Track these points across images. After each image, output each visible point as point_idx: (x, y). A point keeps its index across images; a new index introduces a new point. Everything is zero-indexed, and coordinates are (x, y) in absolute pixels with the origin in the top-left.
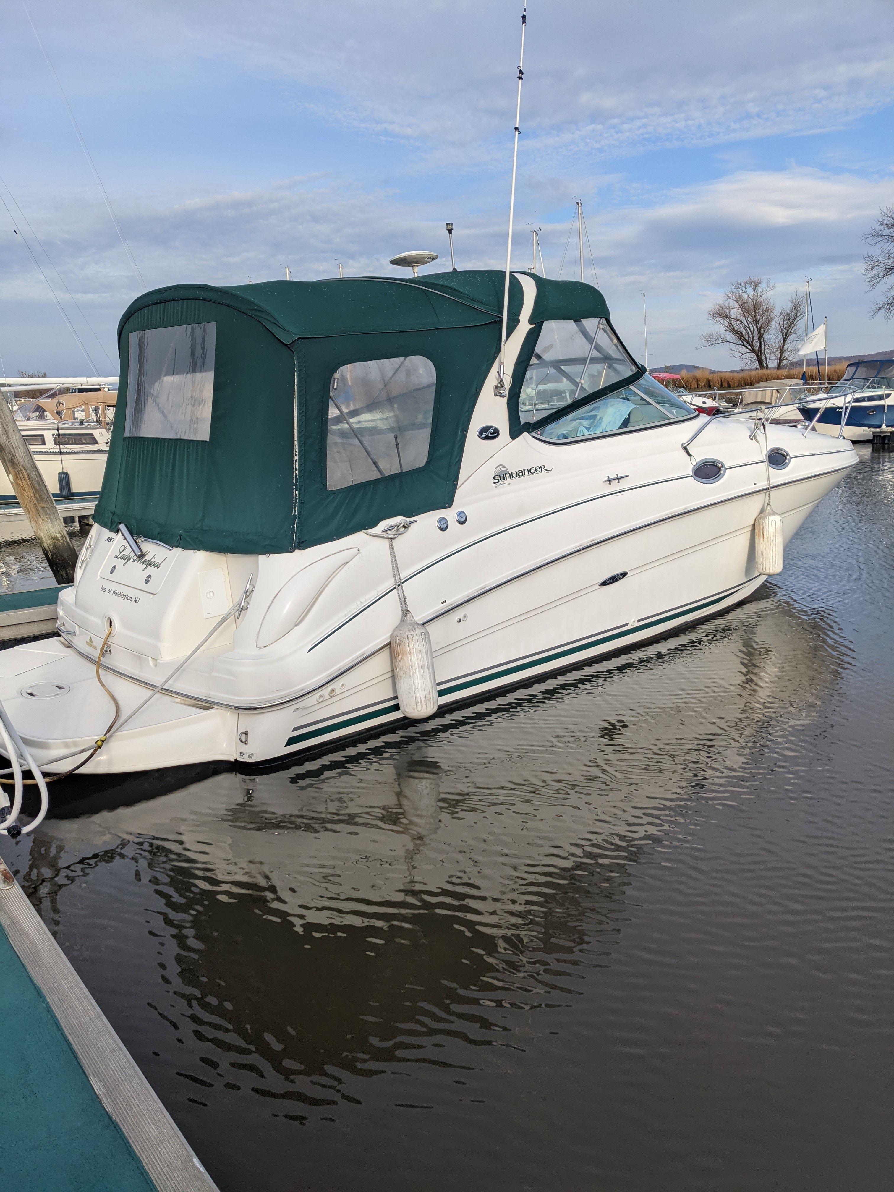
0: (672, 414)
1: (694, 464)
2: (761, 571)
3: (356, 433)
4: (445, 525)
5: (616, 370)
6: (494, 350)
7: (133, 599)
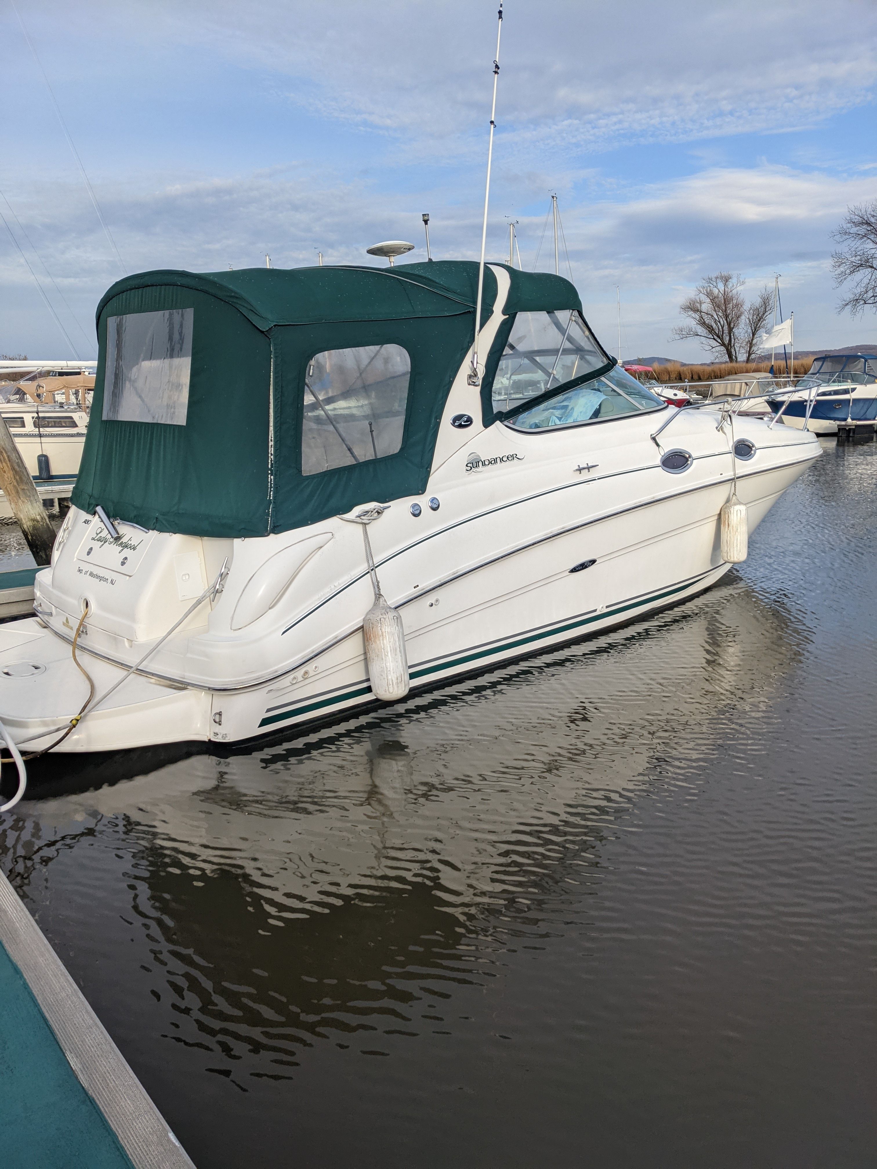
0: (642, 405)
1: (663, 454)
2: (726, 559)
3: (331, 420)
4: (419, 511)
5: (588, 362)
6: (468, 340)
7: (109, 581)
